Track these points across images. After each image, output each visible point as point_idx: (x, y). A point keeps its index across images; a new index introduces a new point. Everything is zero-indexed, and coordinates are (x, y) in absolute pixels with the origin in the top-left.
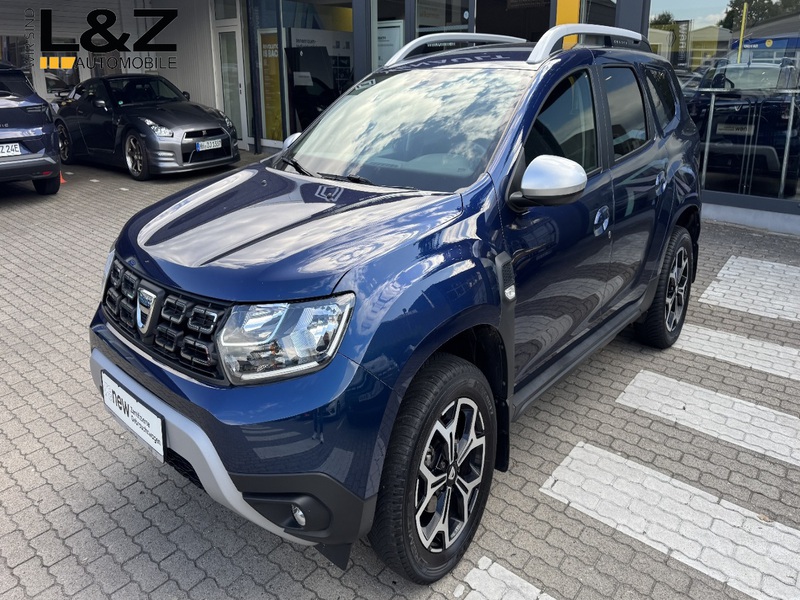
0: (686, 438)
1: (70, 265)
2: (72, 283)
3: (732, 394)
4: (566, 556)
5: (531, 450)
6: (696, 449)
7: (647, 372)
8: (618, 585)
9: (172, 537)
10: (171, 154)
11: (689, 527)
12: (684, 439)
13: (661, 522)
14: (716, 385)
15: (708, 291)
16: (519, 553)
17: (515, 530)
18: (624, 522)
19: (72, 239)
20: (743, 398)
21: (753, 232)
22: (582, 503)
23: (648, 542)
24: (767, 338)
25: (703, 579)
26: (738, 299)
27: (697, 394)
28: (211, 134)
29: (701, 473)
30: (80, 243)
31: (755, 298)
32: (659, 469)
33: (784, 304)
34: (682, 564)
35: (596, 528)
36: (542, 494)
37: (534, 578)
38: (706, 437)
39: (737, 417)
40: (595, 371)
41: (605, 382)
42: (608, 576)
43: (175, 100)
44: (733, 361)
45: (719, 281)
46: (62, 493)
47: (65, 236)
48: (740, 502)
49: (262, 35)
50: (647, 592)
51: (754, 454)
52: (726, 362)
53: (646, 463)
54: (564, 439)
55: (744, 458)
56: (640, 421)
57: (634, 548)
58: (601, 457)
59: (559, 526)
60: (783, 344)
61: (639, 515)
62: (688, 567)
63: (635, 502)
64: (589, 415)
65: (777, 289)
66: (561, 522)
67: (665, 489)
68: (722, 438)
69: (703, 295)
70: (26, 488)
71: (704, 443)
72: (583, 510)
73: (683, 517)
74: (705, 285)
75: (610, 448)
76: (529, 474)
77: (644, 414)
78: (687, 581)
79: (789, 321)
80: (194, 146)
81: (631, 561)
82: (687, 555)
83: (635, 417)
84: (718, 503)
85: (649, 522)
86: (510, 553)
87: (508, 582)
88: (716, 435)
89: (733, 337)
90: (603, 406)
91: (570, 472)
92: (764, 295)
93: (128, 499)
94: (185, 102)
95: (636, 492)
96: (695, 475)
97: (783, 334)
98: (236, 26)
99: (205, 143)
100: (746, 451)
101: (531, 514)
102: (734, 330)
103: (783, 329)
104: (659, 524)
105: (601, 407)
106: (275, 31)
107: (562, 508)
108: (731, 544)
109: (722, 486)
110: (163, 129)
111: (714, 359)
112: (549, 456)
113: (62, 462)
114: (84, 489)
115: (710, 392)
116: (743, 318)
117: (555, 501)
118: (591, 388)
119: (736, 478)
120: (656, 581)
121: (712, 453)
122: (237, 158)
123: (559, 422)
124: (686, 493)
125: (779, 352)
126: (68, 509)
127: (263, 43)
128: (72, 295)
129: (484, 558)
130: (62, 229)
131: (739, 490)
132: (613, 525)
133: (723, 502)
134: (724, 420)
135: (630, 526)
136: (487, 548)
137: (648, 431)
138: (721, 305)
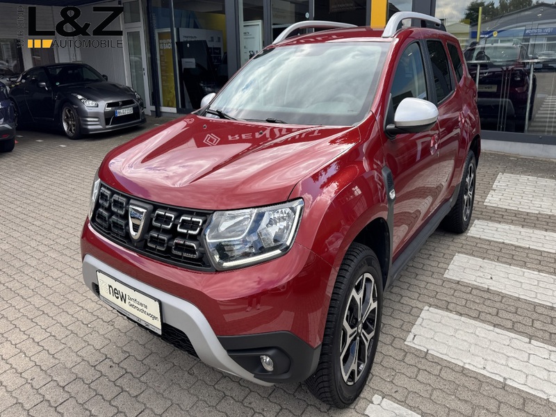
0: (497, 298)
1: (29, 202)
2: (34, 215)
3: (521, 267)
4: (434, 389)
5: (393, 315)
6: (507, 306)
7: (460, 255)
8: (475, 407)
9: (140, 399)
10: (97, 120)
11: (514, 361)
12: (496, 299)
13: (494, 359)
14: (508, 261)
15: (489, 197)
16: (400, 390)
17: (393, 374)
18: (468, 361)
19: (29, 183)
20: (529, 268)
21: (510, 157)
22: (437, 350)
23: (488, 375)
24: (535, 227)
25: (532, 398)
26: (510, 202)
27: (498, 268)
28: (125, 104)
29: (514, 323)
30: (35, 185)
31: (521, 200)
32: (484, 321)
33: (541, 203)
34: (515, 388)
35: (450, 367)
36: (407, 346)
37: (414, 407)
38: (510, 297)
39: (528, 282)
40: (425, 256)
41: (434, 264)
42: (466, 401)
43: (97, 81)
44: (516, 244)
45: (495, 190)
46: (48, 371)
47: (22, 181)
48: (544, 341)
49: (159, 34)
50: (496, 410)
51: (545, 307)
52: (512, 245)
53: (475, 318)
54: (414, 305)
55: (540, 310)
56: (464, 289)
57: (480, 380)
58: (442, 316)
59: (424, 368)
60: (546, 230)
61: (478, 356)
62: (520, 390)
63: (473, 347)
64: (427, 287)
65: (534, 194)
66: (424, 365)
67: (492, 336)
68: (521, 297)
69: (486, 200)
70: (19, 371)
71: (511, 302)
72: (438, 355)
73: (508, 354)
74: (486, 194)
75: (447, 309)
76: (395, 332)
77: (465, 284)
78: (522, 401)
79: (547, 215)
80: (113, 113)
81: (479, 389)
82: (517, 382)
83: (459, 286)
84: (530, 343)
85: (486, 360)
86: (393, 391)
87: (396, 412)
88: (517, 296)
89: (512, 227)
90: (435, 280)
91: (424, 329)
92: (527, 198)
93: (101, 372)
94: (104, 82)
95: (472, 339)
96: (509, 325)
97: (545, 223)
98: (140, 28)
99: (121, 111)
100: (540, 305)
101: (403, 360)
102: (512, 222)
103: (544, 220)
104: (492, 361)
105: (434, 281)
106: (169, 30)
107: (423, 355)
108: (545, 371)
109: (530, 331)
110: (91, 102)
111: (503, 243)
112: (407, 318)
113: (46, 348)
114: (66, 368)
115: (506, 265)
116: (516, 214)
117: (417, 350)
118: (425, 268)
119: (537, 324)
120: (500, 402)
121: (517, 308)
122: (144, 121)
123: (409, 294)
124: (506, 337)
125: (545, 236)
126: (55, 384)
127: (160, 39)
128: (35, 223)
129: (376, 395)
130: (19, 176)
131: (541, 333)
132: (461, 364)
133: (532, 341)
134: (520, 284)
135: (474, 364)
136: (376, 388)
137: (471, 296)
138: (500, 206)
